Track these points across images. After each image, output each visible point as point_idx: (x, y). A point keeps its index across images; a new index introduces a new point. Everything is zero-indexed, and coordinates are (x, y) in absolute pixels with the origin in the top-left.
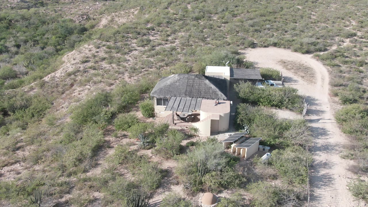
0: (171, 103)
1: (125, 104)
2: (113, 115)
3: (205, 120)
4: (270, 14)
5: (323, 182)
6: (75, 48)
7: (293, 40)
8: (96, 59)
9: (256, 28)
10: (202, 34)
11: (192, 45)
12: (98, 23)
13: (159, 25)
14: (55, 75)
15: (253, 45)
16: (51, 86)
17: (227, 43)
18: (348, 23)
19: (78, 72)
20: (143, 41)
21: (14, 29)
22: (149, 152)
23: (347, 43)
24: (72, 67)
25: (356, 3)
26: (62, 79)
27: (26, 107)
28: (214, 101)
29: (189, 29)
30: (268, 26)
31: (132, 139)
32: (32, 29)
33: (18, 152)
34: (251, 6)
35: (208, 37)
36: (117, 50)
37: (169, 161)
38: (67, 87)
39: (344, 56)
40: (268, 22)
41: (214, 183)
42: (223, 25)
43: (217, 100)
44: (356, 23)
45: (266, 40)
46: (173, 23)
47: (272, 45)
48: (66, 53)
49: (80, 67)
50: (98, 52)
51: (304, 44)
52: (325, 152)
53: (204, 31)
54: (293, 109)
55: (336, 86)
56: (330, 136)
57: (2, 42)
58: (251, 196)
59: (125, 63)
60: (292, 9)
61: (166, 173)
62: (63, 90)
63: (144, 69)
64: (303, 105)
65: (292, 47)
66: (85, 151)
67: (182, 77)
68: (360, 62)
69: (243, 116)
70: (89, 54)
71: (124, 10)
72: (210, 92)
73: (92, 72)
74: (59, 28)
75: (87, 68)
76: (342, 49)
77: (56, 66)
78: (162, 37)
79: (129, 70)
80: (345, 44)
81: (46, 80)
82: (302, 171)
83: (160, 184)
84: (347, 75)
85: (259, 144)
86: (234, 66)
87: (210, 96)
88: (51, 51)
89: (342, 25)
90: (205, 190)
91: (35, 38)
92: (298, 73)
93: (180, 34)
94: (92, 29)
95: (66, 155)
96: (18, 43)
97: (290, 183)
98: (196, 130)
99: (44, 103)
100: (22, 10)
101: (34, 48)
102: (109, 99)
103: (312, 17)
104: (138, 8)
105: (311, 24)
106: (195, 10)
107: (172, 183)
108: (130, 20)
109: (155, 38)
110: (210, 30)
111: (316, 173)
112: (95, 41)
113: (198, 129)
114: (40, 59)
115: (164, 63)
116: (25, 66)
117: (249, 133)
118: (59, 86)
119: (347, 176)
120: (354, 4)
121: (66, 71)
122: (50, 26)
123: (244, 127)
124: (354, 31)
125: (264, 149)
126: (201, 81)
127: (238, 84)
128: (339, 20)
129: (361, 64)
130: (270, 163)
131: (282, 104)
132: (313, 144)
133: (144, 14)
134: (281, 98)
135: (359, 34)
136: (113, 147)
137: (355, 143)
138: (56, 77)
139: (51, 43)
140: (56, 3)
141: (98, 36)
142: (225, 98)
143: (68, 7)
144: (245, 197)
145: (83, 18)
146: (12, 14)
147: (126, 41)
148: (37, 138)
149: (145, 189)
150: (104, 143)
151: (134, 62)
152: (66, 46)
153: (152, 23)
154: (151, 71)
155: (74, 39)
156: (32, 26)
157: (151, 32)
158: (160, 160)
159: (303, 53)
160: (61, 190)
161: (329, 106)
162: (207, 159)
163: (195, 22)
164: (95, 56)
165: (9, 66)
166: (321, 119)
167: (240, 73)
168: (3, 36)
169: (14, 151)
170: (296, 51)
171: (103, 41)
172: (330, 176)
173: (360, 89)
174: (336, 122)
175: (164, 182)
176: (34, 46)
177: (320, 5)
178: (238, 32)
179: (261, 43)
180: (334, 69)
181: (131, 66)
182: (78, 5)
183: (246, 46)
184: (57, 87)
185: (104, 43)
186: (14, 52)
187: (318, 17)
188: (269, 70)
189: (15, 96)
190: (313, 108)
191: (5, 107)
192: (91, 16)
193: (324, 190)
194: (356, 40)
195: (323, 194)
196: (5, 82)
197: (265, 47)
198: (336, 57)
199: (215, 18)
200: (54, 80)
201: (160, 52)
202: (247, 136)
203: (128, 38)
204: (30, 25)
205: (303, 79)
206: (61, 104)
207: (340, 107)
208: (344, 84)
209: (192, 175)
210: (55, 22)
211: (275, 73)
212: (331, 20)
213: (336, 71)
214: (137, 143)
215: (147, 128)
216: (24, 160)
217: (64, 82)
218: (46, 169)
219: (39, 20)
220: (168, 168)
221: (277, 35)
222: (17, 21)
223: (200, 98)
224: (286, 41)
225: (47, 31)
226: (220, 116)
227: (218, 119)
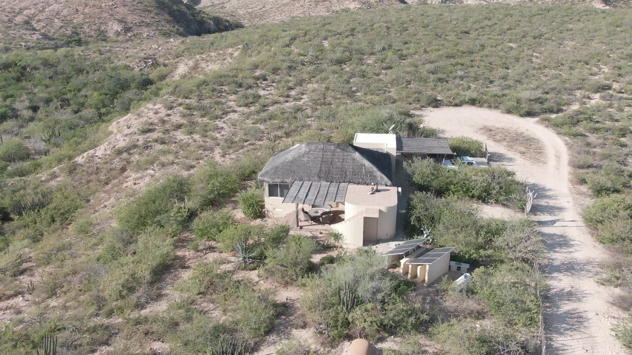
0: (293, 191)
1: (213, 196)
2: (192, 215)
3: (353, 217)
4: (464, 54)
5: (568, 324)
6: (131, 110)
7: (504, 95)
8: (167, 126)
9: (440, 76)
10: (347, 86)
11: (330, 104)
12: (172, 71)
13: (275, 71)
14: (95, 153)
15: (436, 103)
16: (87, 172)
17: (390, 100)
18: (595, 69)
19: (134, 148)
20: (247, 98)
21: (30, 81)
22: (253, 275)
23: (596, 99)
24: (125, 140)
25: (608, 39)
26: (106, 159)
27: (42, 205)
28: (370, 187)
29: (326, 79)
30: (460, 73)
31: (223, 254)
32: (60, 81)
33: (22, 277)
34: (430, 43)
35: (357, 91)
36: (202, 112)
37: (290, 288)
38: (114, 173)
39: (592, 120)
40: (460, 67)
41: (370, 324)
42: (383, 71)
43: (374, 185)
44: (609, 69)
45: (458, 94)
46: (299, 68)
47: (468, 102)
48: (115, 119)
49: (138, 140)
50: (169, 115)
51: (523, 100)
52: (569, 274)
53: (352, 81)
54: (508, 204)
55: (581, 167)
56: (576, 248)
57: (8, 102)
58: (439, 346)
59: (216, 132)
60: (499, 48)
61: (284, 310)
62: (108, 178)
63: (248, 143)
64: (525, 197)
65: (501, 106)
66: (140, 272)
67: (313, 147)
68: (621, 130)
69: (420, 212)
70: (155, 119)
71: (216, 49)
72: (363, 173)
73: (159, 147)
74: (104, 79)
75: (150, 142)
76: (588, 109)
77: (97, 140)
78: (279, 90)
79: (222, 143)
80: (593, 102)
81: (79, 162)
82: (528, 302)
83: (273, 328)
84: (598, 150)
85: (450, 260)
86: (404, 134)
87: (363, 179)
88: (90, 116)
89: (586, 72)
90: (354, 336)
91: (65, 96)
92: (514, 147)
93: (310, 86)
94: (161, 81)
95: (106, 279)
96: (34, 104)
97: (508, 325)
98: (337, 237)
99: (73, 200)
100: (44, 51)
101: (62, 111)
102: (185, 188)
103: (534, 60)
104: (239, 46)
105: (533, 72)
106: (336, 48)
107: (293, 325)
108: (225, 66)
109: (267, 93)
110: (362, 79)
111: (555, 309)
112: (165, 97)
113: (341, 235)
114: (71, 129)
115: (284, 131)
116: (44, 140)
117: (432, 242)
118: (101, 172)
119: (611, 314)
120: (604, 41)
121: (114, 147)
122: (91, 76)
123: (422, 231)
124: (608, 82)
125: (459, 268)
126: (345, 153)
127: (410, 161)
128: (580, 64)
129: (622, 133)
130: (470, 291)
131: (489, 194)
132: (546, 261)
133: (250, 56)
134: (486, 184)
135: (615, 86)
136: (188, 267)
137: (621, 258)
138: (97, 156)
139: (91, 103)
140: (103, 40)
141: (171, 89)
142: (389, 183)
143: (122, 46)
144: (427, 348)
145: (146, 63)
146: (28, 58)
147: (218, 97)
148: (56, 254)
149: (246, 335)
150: (174, 260)
151: (231, 131)
152: (117, 109)
153: (262, 69)
154: (260, 145)
155: (131, 97)
156: (60, 77)
157: (261, 83)
158: (274, 287)
159: (522, 116)
160: (92, 339)
161: (570, 199)
162: (357, 281)
163: (336, 68)
164: (163, 122)
165: (17, 140)
166: (558, 220)
167: (413, 145)
168: (10, 93)
169: (15, 276)
170: (509, 112)
171: (178, 97)
172: (580, 314)
173: (623, 171)
174: (584, 225)
175: (280, 324)
176: (61, 108)
177: (547, 42)
178: (409, 83)
179: (448, 100)
180: (576, 140)
181: (225, 137)
182: (138, 43)
183: (423, 105)
184: (97, 174)
185: (180, 100)
186: (27, 118)
187: (545, 61)
188: (463, 141)
189: (24, 189)
190: (543, 202)
191: (4, 206)
192: (161, 60)
193: (570, 338)
194: (612, 96)
195: (569, 344)
196: (8, 166)
197: (456, 105)
198: (578, 121)
199: (370, 62)
200: (93, 161)
201: (276, 115)
202: (428, 246)
203: (221, 92)
204: (57, 74)
205: (523, 157)
206: (102, 201)
207: (589, 202)
208: (595, 165)
209: (331, 310)
210: (98, 71)
211: (474, 146)
212: (567, 65)
213: (580, 143)
214: (233, 259)
215: (252, 233)
216: (32, 290)
217: (109, 165)
218: (68, 304)
219: (73, 67)
220: (287, 299)
221: (475, 88)
222: (36, 68)
223: (344, 182)
224: (491, 96)
225: (85, 85)
226: (380, 211)
227: (377, 216)
